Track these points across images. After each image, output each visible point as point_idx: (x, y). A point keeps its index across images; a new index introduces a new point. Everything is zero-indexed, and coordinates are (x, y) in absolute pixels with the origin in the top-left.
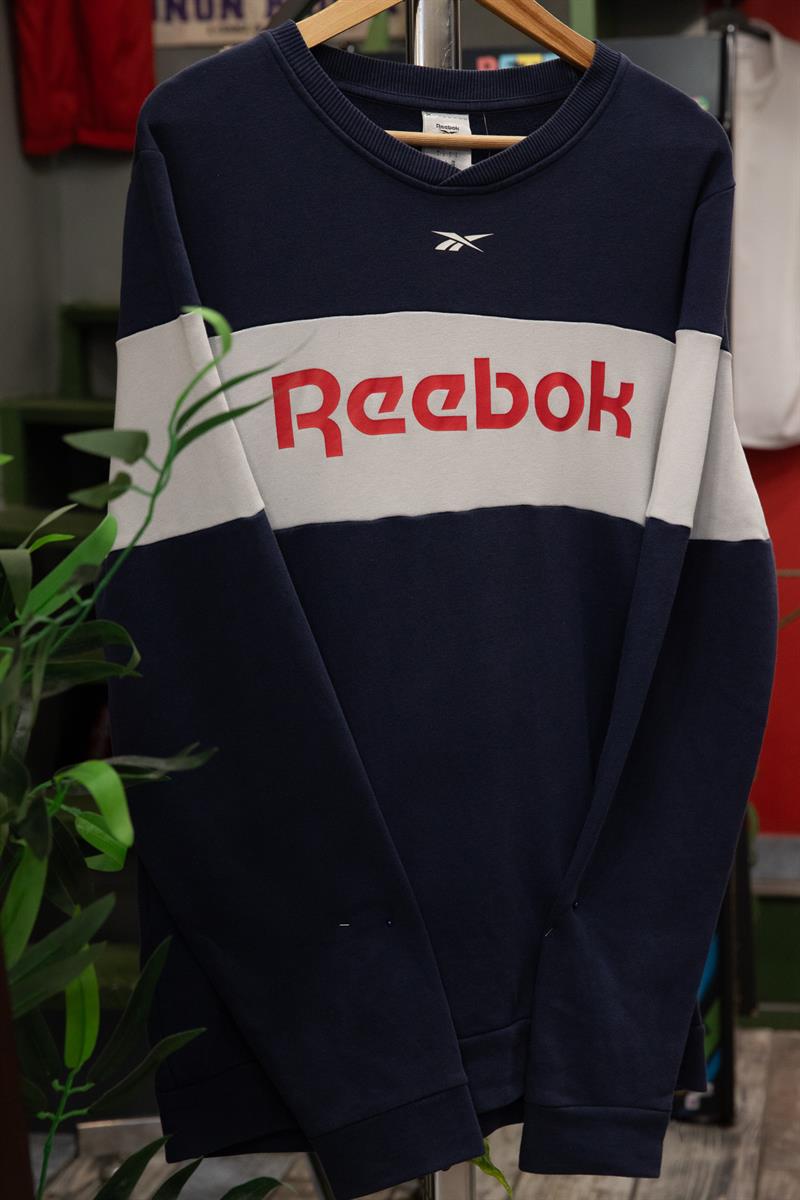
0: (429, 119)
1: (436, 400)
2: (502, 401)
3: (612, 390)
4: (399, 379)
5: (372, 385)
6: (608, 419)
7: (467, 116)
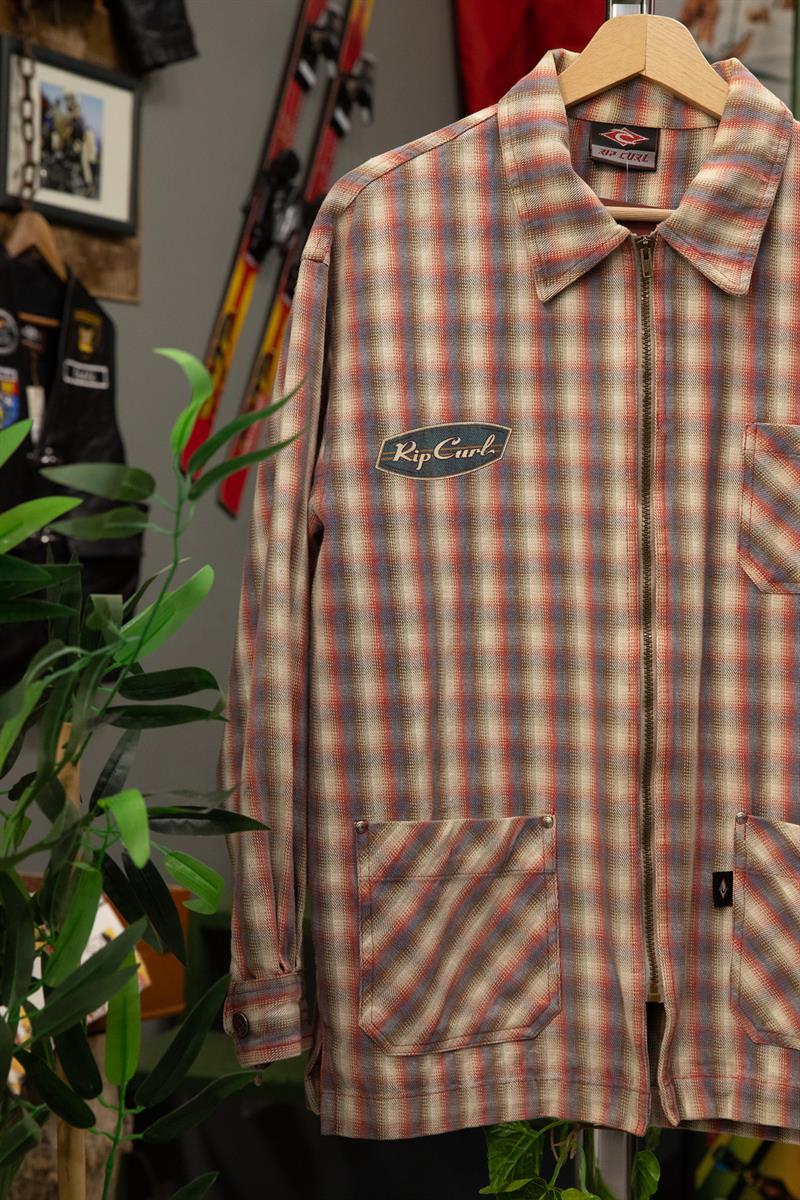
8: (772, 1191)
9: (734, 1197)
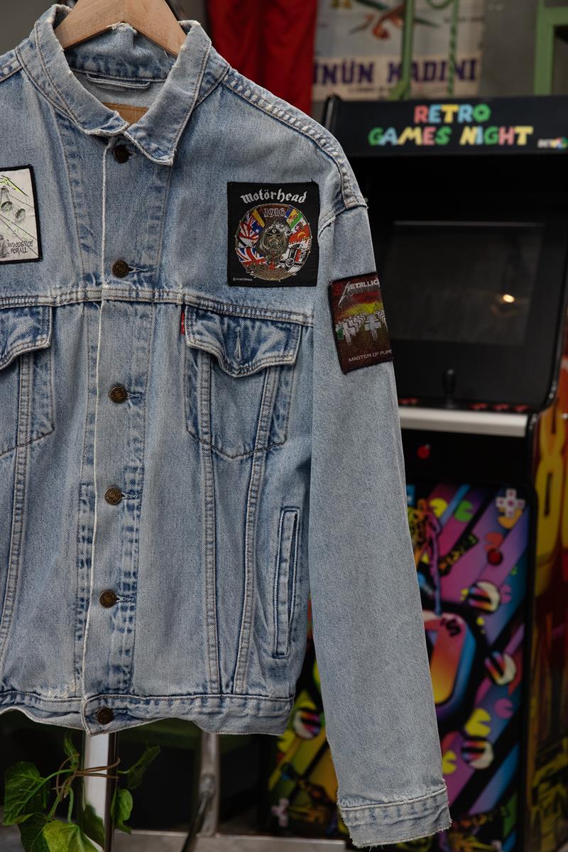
8: (316, 794)
9: (292, 797)
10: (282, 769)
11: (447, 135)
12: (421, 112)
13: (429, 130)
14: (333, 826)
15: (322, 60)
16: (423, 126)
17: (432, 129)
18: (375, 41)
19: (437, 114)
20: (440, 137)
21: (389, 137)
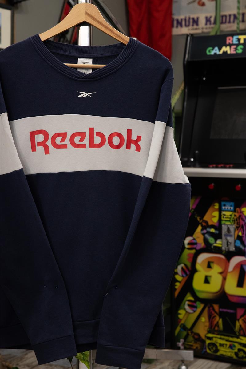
0: (80, 60)
1: (77, 140)
2: (97, 140)
3: (134, 138)
4: (66, 133)
5: (58, 135)
6: (133, 146)
7: (92, 59)
8: (196, 337)
9: (186, 338)
10: (180, 326)
11: (241, 48)
12: (229, 39)
13: (233, 47)
14: (204, 350)
15: (175, 17)
16: (230, 45)
17: (235, 47)
18: (199, 7)
19: (237, 40)
20: (238, 50)
21: (215, 51)
